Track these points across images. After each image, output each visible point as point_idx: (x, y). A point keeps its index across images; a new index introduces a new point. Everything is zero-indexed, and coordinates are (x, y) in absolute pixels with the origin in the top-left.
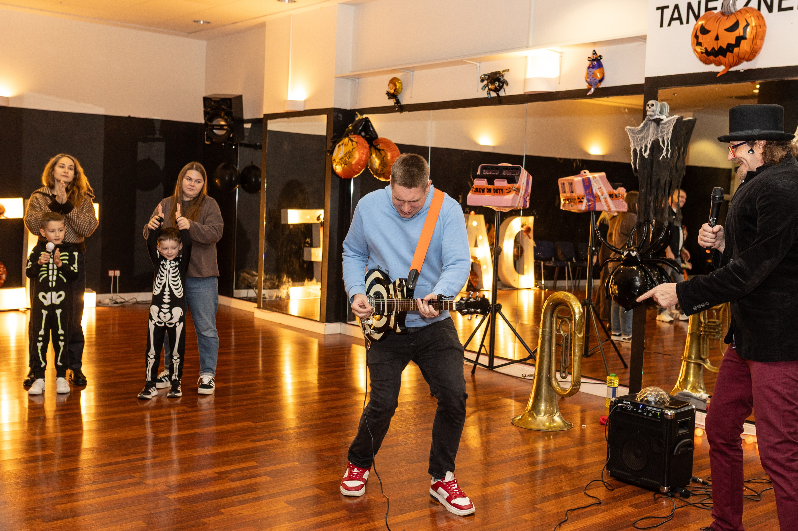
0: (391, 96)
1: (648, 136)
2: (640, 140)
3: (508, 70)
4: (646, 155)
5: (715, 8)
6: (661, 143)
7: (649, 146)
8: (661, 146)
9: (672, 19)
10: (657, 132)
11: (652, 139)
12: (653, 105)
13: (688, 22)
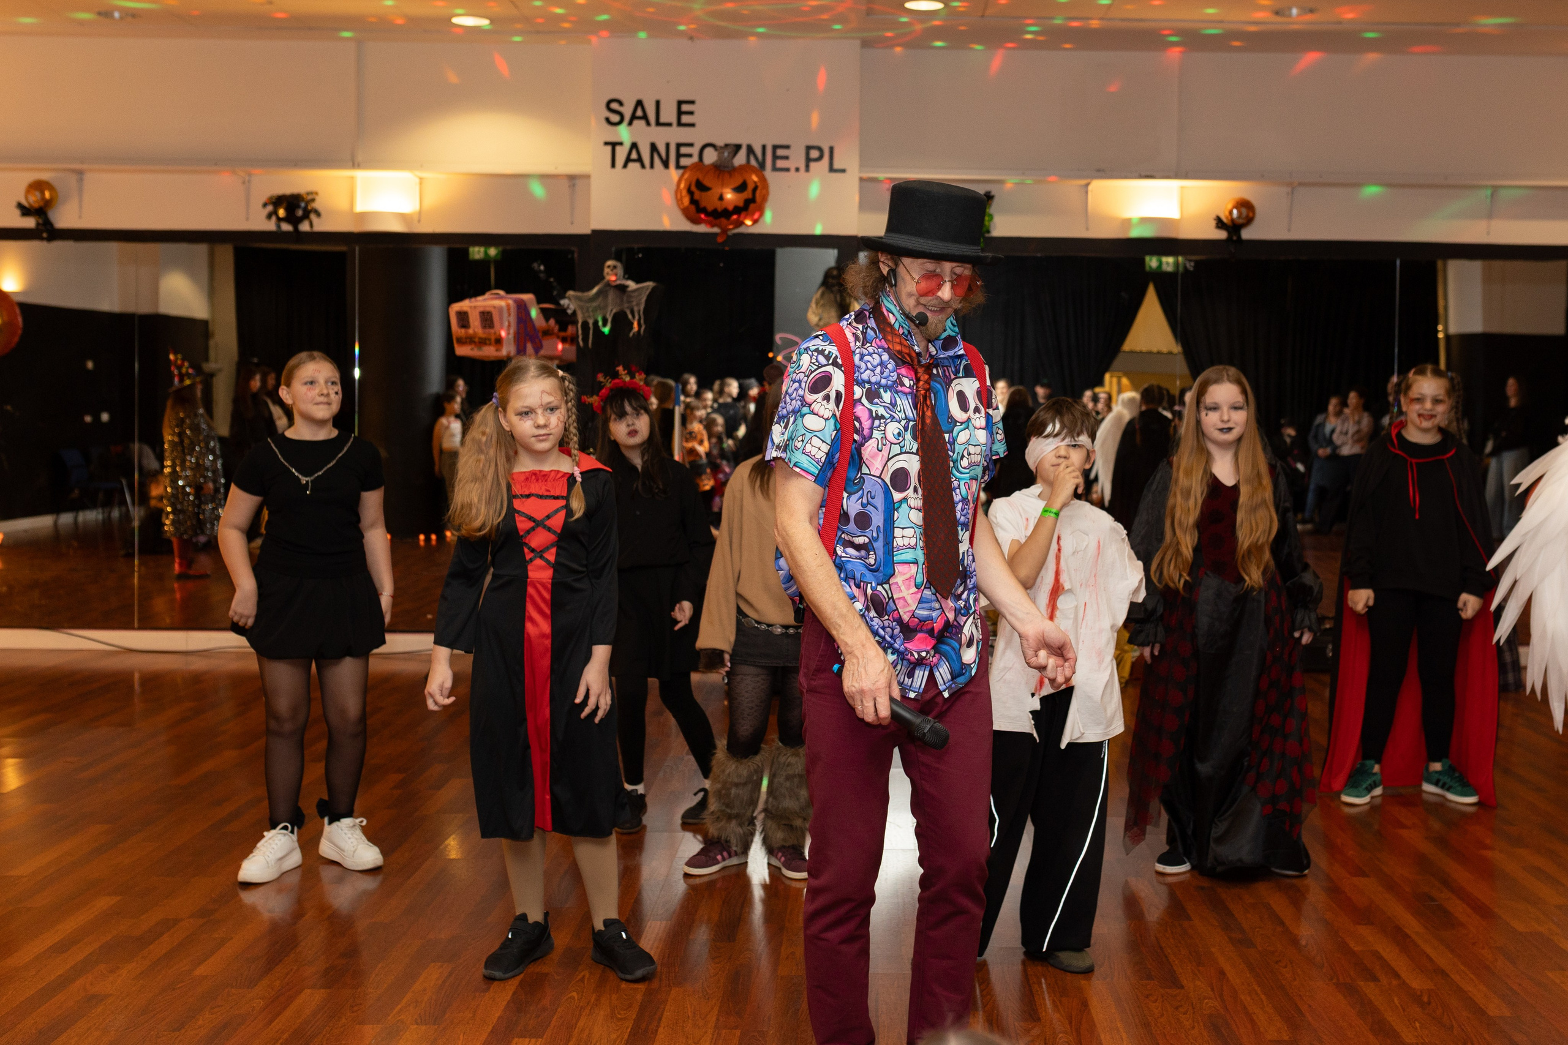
0: (25, 211)
1: (605, 307)
2: (593, 311)
3: (317, 193)
4: (606, 330)
5: (690, 156)
6: (630, 316)
7: (610, 320)
8: (629, 320)
9: (628, 160)
10: (622, 301)
11: (614, 311)
12: (615, 267)
13: (652, 166)
